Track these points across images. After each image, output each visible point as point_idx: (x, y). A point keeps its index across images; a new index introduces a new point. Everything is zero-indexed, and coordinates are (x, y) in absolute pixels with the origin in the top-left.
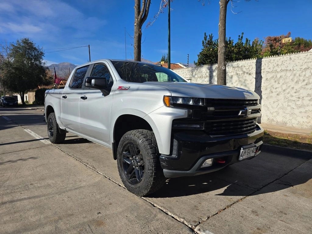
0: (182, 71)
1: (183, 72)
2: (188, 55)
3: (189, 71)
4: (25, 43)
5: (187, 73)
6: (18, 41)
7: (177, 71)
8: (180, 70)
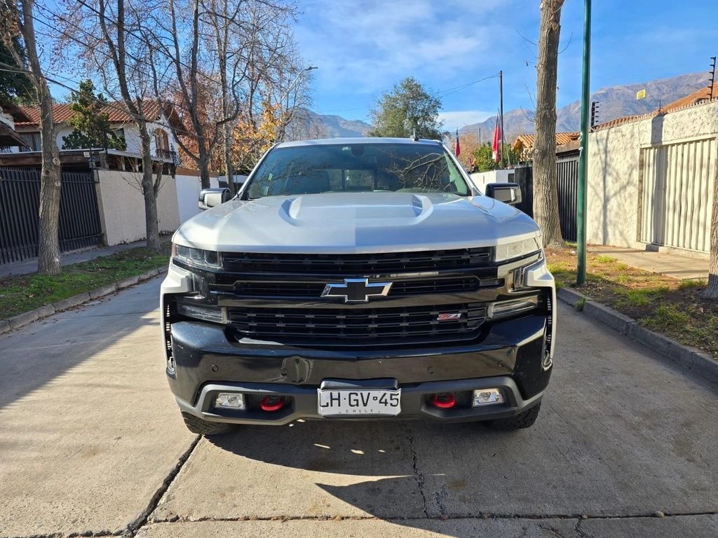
0: (690, 114)
1: (694, 116)
2: (715, 59)
3: (711, 112)
4: (406, 87)
5: (705, 119)
6: (395, 87)
7: (676, 114)
8: (685, 111)
